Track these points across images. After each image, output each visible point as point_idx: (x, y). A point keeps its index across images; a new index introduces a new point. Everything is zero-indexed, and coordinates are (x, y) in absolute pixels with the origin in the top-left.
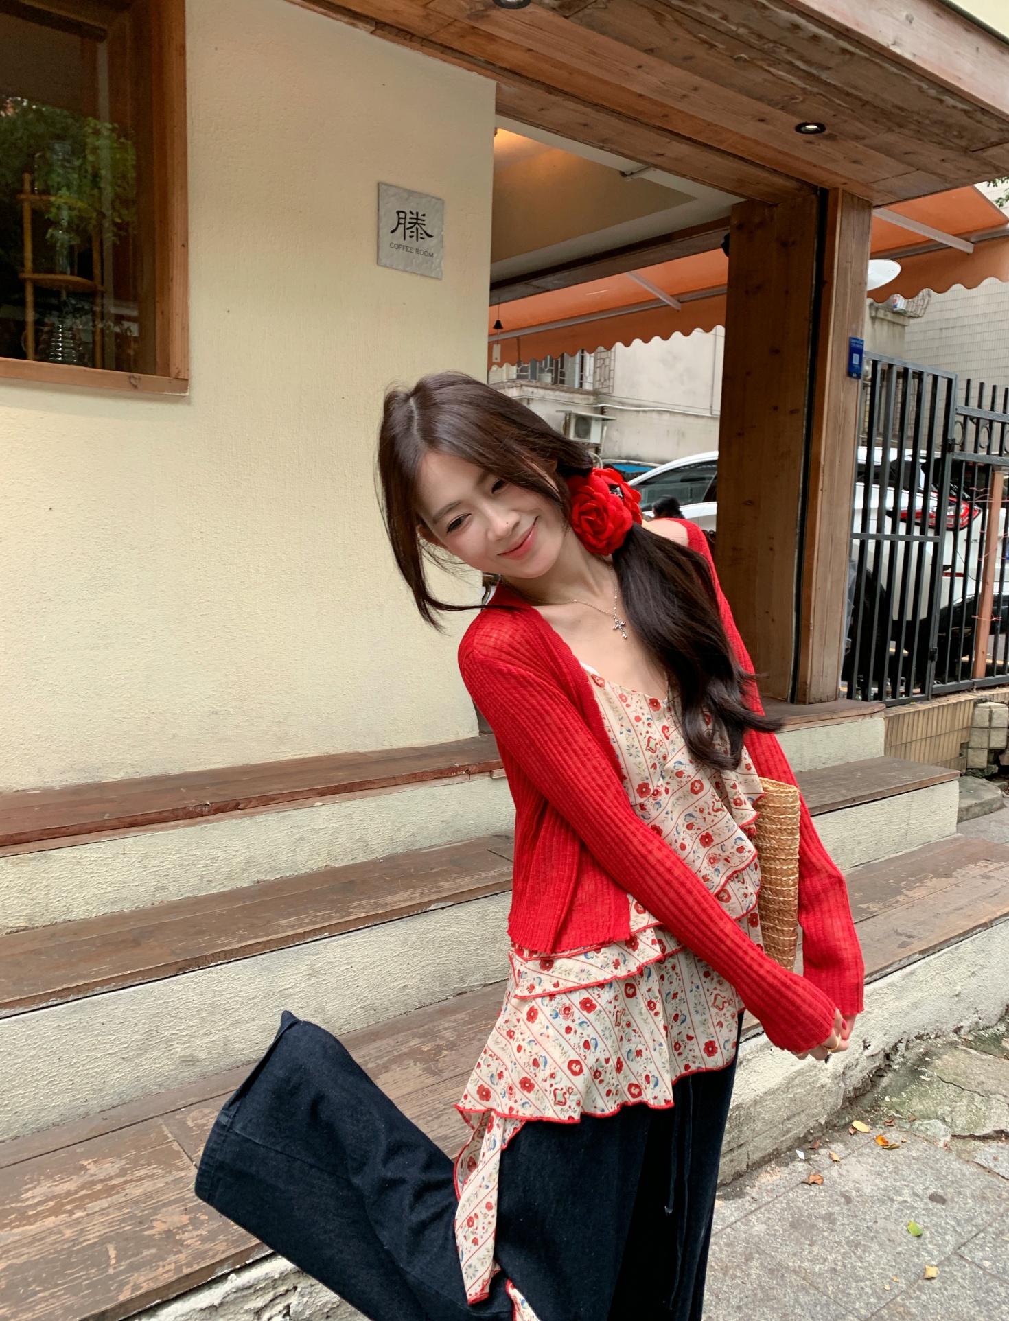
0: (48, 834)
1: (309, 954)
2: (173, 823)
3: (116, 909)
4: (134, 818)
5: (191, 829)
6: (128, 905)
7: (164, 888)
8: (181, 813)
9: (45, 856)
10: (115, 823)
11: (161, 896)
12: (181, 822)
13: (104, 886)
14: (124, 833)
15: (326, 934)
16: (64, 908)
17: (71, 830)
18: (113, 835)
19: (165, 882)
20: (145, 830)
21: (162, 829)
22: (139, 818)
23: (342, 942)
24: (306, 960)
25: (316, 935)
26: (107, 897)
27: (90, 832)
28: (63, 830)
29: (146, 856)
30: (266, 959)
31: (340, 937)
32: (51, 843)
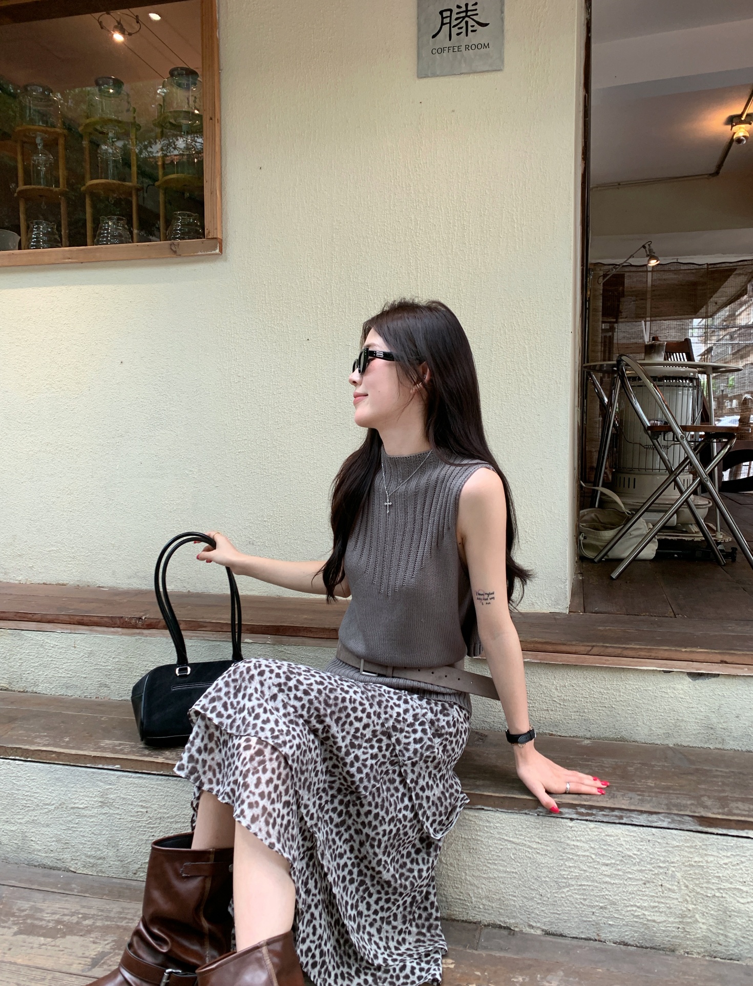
0: (20, 617)
1: (100, 780)
2: (112, 629)
3: (70, 693)
4: (81, 618)
5: (127, 638)
6: (79, 693)
7: (106, 686)
8: (118, 622)
9: (19, 634)
10: (66, 618)
11: (104, 692)
12: (119, 629)
13: (61, 671)
14: (75, 629)
15: (118, 766)
16: (32, 681)
17: (35, 617)
18: (67, 629)
19: (108, 682)
20: (91, 630)
21: (104, 633)
22: (85, 618)
23: (136, 781)
24: (97, 786)
25: (108, 764)
26: (64, 681)
27: (49, 622)
28: (30, 615)
29: (91, 654)
30: (60, 770)
31: (134, 775)
32: (23, 625)
